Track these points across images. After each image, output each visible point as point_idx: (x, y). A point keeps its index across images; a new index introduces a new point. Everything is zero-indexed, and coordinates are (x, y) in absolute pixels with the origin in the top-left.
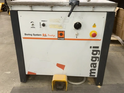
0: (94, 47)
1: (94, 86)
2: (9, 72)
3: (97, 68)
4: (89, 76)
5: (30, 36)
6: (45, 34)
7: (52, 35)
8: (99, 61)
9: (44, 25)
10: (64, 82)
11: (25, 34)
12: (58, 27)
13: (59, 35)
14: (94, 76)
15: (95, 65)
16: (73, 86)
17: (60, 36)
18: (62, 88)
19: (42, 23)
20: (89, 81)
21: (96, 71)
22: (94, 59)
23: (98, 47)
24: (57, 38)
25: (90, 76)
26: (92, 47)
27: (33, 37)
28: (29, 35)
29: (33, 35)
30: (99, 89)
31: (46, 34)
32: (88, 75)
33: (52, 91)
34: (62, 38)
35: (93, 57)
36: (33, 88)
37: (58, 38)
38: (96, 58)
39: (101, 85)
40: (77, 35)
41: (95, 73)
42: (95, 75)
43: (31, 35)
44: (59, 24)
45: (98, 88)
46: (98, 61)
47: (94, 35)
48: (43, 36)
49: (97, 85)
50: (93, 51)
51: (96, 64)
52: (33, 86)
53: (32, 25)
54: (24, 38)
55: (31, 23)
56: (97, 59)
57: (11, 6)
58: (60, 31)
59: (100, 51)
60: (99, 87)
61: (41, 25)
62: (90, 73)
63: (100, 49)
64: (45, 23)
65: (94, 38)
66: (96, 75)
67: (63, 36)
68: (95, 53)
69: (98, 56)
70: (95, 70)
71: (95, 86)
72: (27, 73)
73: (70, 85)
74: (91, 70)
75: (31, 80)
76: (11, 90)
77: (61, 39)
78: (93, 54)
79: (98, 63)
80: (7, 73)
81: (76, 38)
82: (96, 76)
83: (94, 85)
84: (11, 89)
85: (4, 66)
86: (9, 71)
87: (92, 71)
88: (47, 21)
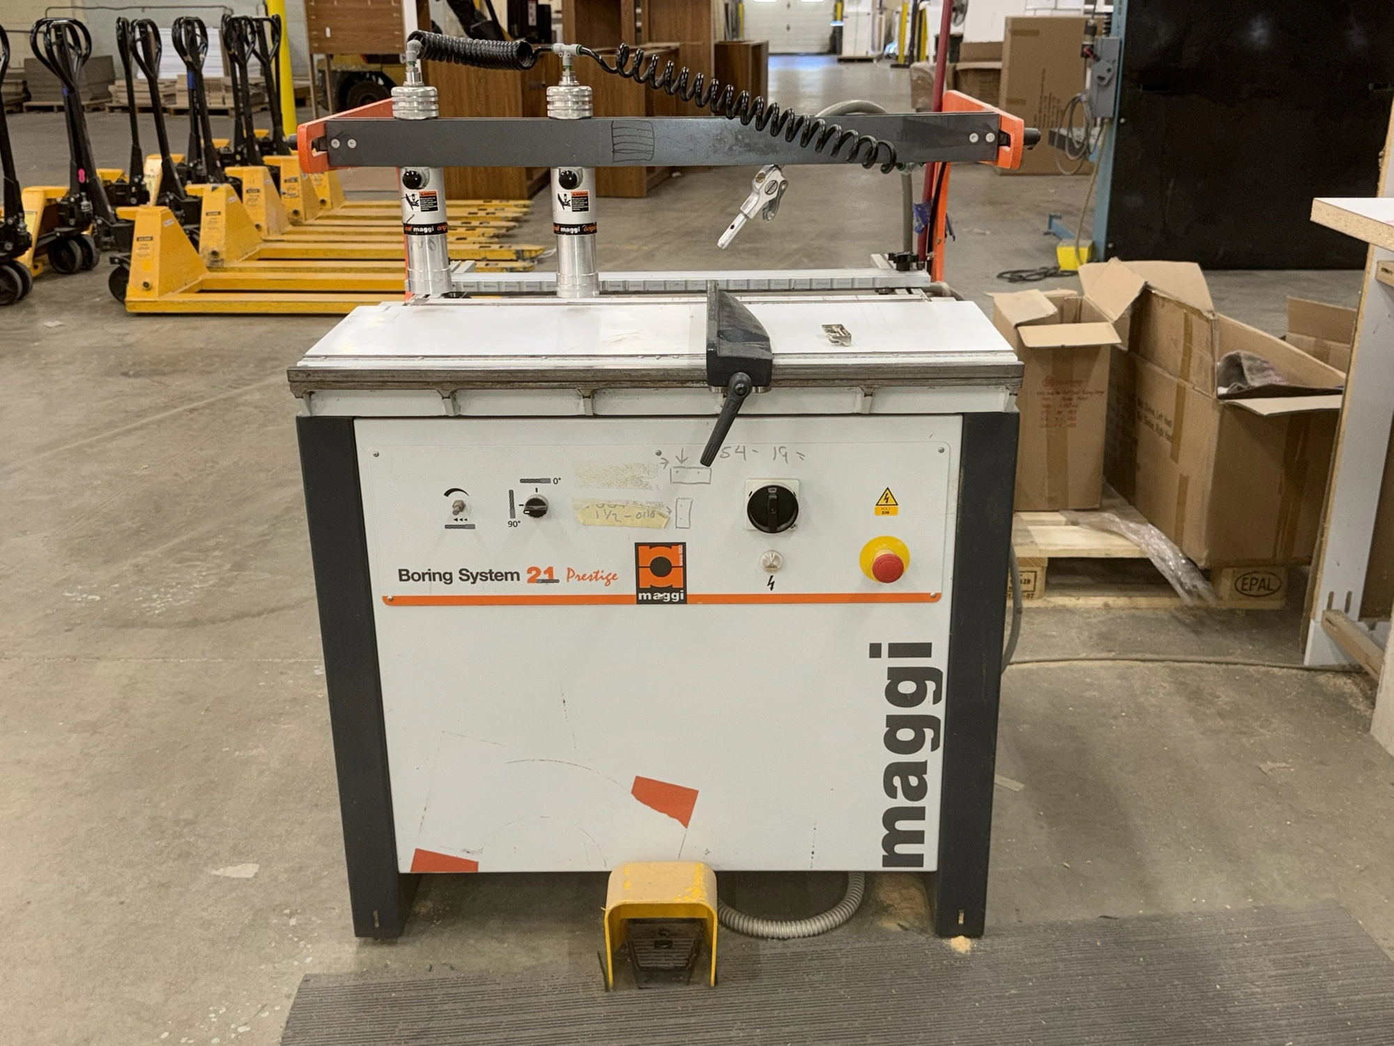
0: (898, 650)
1: (922, 938)
2: (248, 870)
3: (932, 802)
4: (877, 866)
5: (438, 588)
6: (543, 568)
7: (595, 576)
8: (940, 750)
9: (537, 508)
10: (692, 921)
11: (404, 575)
12: (639, 516)
13: (647, 574)
14: (918, 859)
15: (914, 781)
16: (766, 950)
17: (650, 579)
18: (681, 962)
19: (525, 494)
20: (884, 910)
21: (931, 825)
22: (906, 735)
23: (923, 650)
24: (634, 592)
25: (886, 861)
26: (885, 650)
27: (461, 588)
28: (432, 576)
29: (456, 576)
30: (963, 958)
31: (550, 571)
32: (872, 861)
33: (607, 989)
34: (670, 590)
35: (894, 723)
36: (453, 974)
37: (639, 590)
38: (919, 723)
39: (975, 930)
40: (771, 568)
41: (918, 837)
42: (921, 856)
43: (447, 578)
44: (646, 497)
45: (951, 953)
46: (935, 746)
47: (889, 569)
48: (531, 580)
49: (946, 929)
50: (896, 675)
51: (920, 769)
52: (453, 961)
53: (456, 513)
54: (392, 601)
55: (447, 494)
56: (929, 733)
57: (311, 393)
58: (652, 545)
59: (939, 673)
60: (961, 944)
61: (519, 510)
62: (888, 843)
63: (939, 660)
64: (544, 492)
65: (887, 588)
66: (930, 855)
67: (672, 579)
68: (907, 687)
69: (933, 708)
70: (919, 814)
71: (927, 941)
72: (405, 865)
73: (740, 940)
74: (890, 817)
75: (429, 918)
76: (290, 1002)
77: (660, 602)
78: (893, 695)
79: (933, 759)
80: (231, 872)
81: (766, 590)
82: (930, 864)
83: (923, 931)
84: (285, 990)
85: (189, 823)
86: (239, 855)
87: (902, 825)
88: (556, 481)
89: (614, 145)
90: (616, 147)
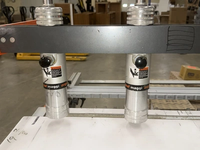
89: (168, 41)
90: (169, 42)
